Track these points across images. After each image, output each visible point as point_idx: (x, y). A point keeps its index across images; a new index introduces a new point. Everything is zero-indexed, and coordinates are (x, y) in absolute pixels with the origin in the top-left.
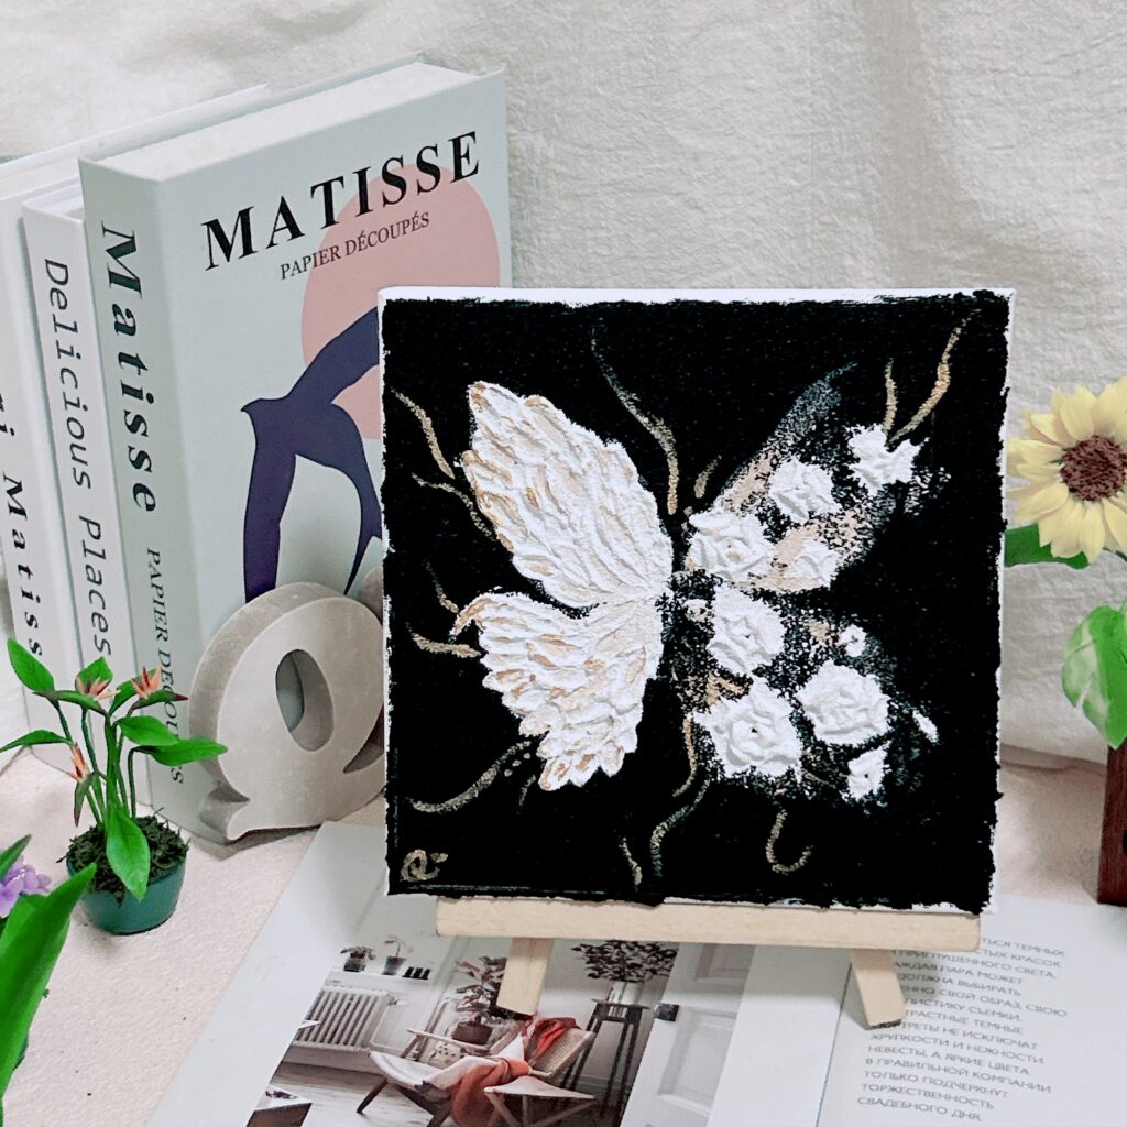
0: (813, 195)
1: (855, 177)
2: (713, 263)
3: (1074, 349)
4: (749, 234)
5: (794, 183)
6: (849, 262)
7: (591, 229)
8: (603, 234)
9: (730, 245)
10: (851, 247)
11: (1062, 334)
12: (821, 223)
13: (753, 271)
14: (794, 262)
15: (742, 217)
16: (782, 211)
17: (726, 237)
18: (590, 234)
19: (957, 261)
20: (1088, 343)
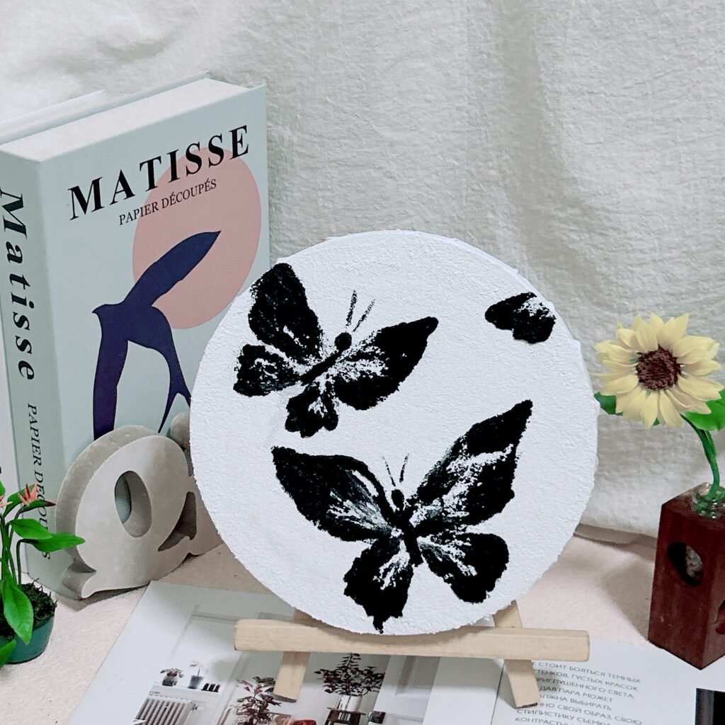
0: (467, 171)
1: (495, 160)
2: (401, 214)
3: (642, 277)
4: (425, 195)
5: (455, 163)
6: (490, 216)
7: (321, 190)
8: (328, 194)
9: (413, 202)
10: (492, 206)
11: (630, 268)
12: (473, 190)
13: (428, 220)
14: (454, 215)
15: (422, 184)
16: (447, 181)
17: (411, 197)
18: (320, 193)
19: (561, 218)
20: (653, 272)
